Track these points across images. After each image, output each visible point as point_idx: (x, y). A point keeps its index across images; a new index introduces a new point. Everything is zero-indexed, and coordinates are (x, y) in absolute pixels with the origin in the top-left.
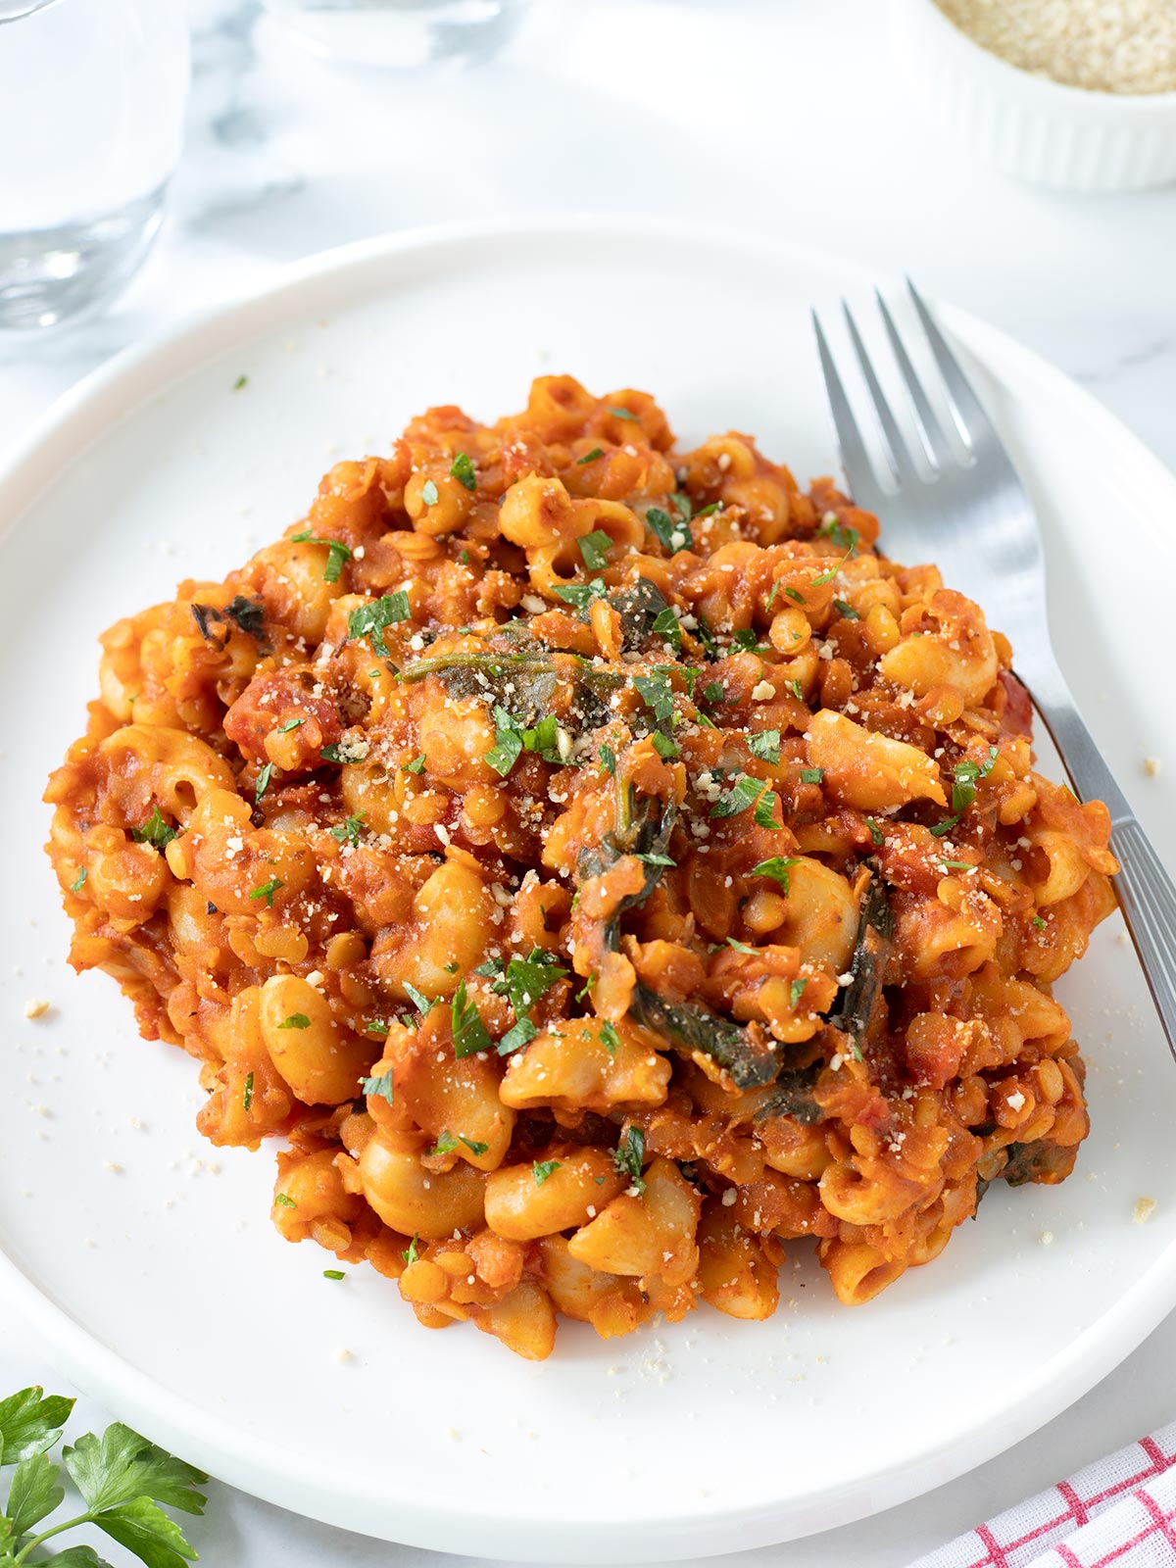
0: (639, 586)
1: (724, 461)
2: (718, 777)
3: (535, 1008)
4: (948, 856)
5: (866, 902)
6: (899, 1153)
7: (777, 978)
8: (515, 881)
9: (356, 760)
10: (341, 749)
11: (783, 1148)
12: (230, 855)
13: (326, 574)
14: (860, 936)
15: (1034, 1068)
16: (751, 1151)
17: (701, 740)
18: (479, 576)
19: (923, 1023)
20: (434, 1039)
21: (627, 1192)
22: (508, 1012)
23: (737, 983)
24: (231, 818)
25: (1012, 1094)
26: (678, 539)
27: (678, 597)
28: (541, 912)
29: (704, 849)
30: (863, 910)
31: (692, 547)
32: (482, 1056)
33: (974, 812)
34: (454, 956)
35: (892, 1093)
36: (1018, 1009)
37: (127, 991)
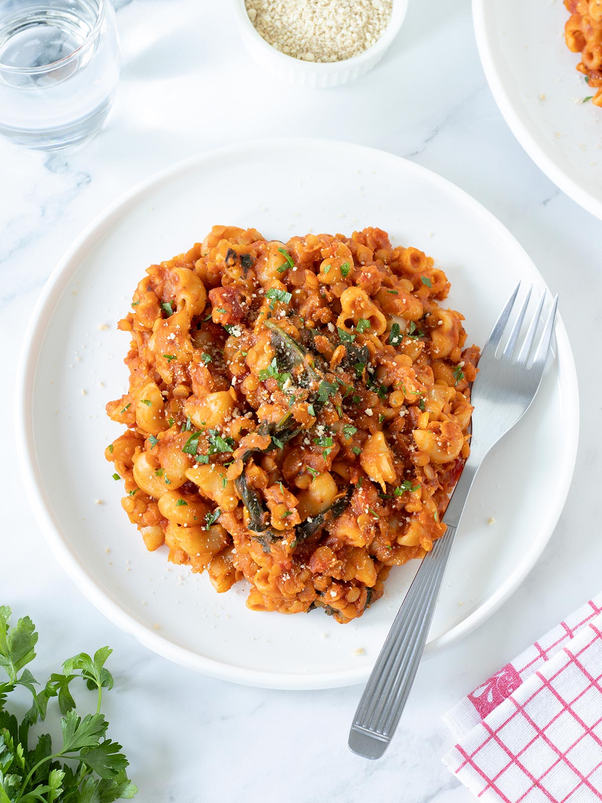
0: (363, 349)
1: (440, 322)
2: (327, 429)
3: (216, 454)
4: (374, 508)
5: (337, 502)
6: (284, 581)
7: (284, 506)
8: (245, 411)
9: (234, 336)
10: (233, 329)
12: (169, 338)
13: (279, 268)
14: (324, 512)
15: (351, 588)
16: (246, 545)
17: (330, 415)
18: (321, 306)
19: (324, 550)
20: (180, 440)
21: (202, 527)
24: (179, 327)
25: (333, 591)
26: (395, 340)
27: (374, 361)
28: (240, 428)
29: (302, 448)
30: (334, 504)
31: (397, 347)
32: (190, 456)
33: (398, 500)
34: (206, 421)
35: (300, 562)
36: (360, 567)
37: (132, 343)
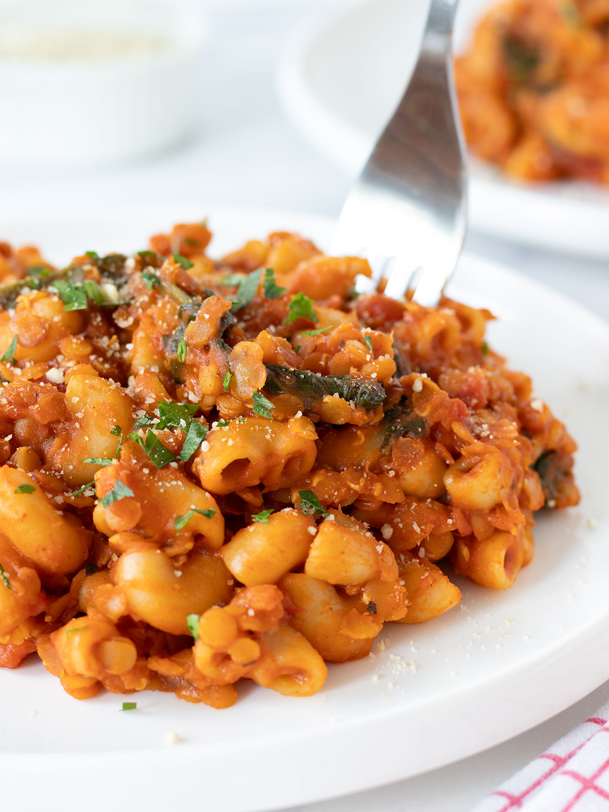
11: (411, 465)
16: (390, 479)
20: (134, 461)
22: (176, 434)
23: (325, 355)
32: (174, 465)
34: (115, 420)
